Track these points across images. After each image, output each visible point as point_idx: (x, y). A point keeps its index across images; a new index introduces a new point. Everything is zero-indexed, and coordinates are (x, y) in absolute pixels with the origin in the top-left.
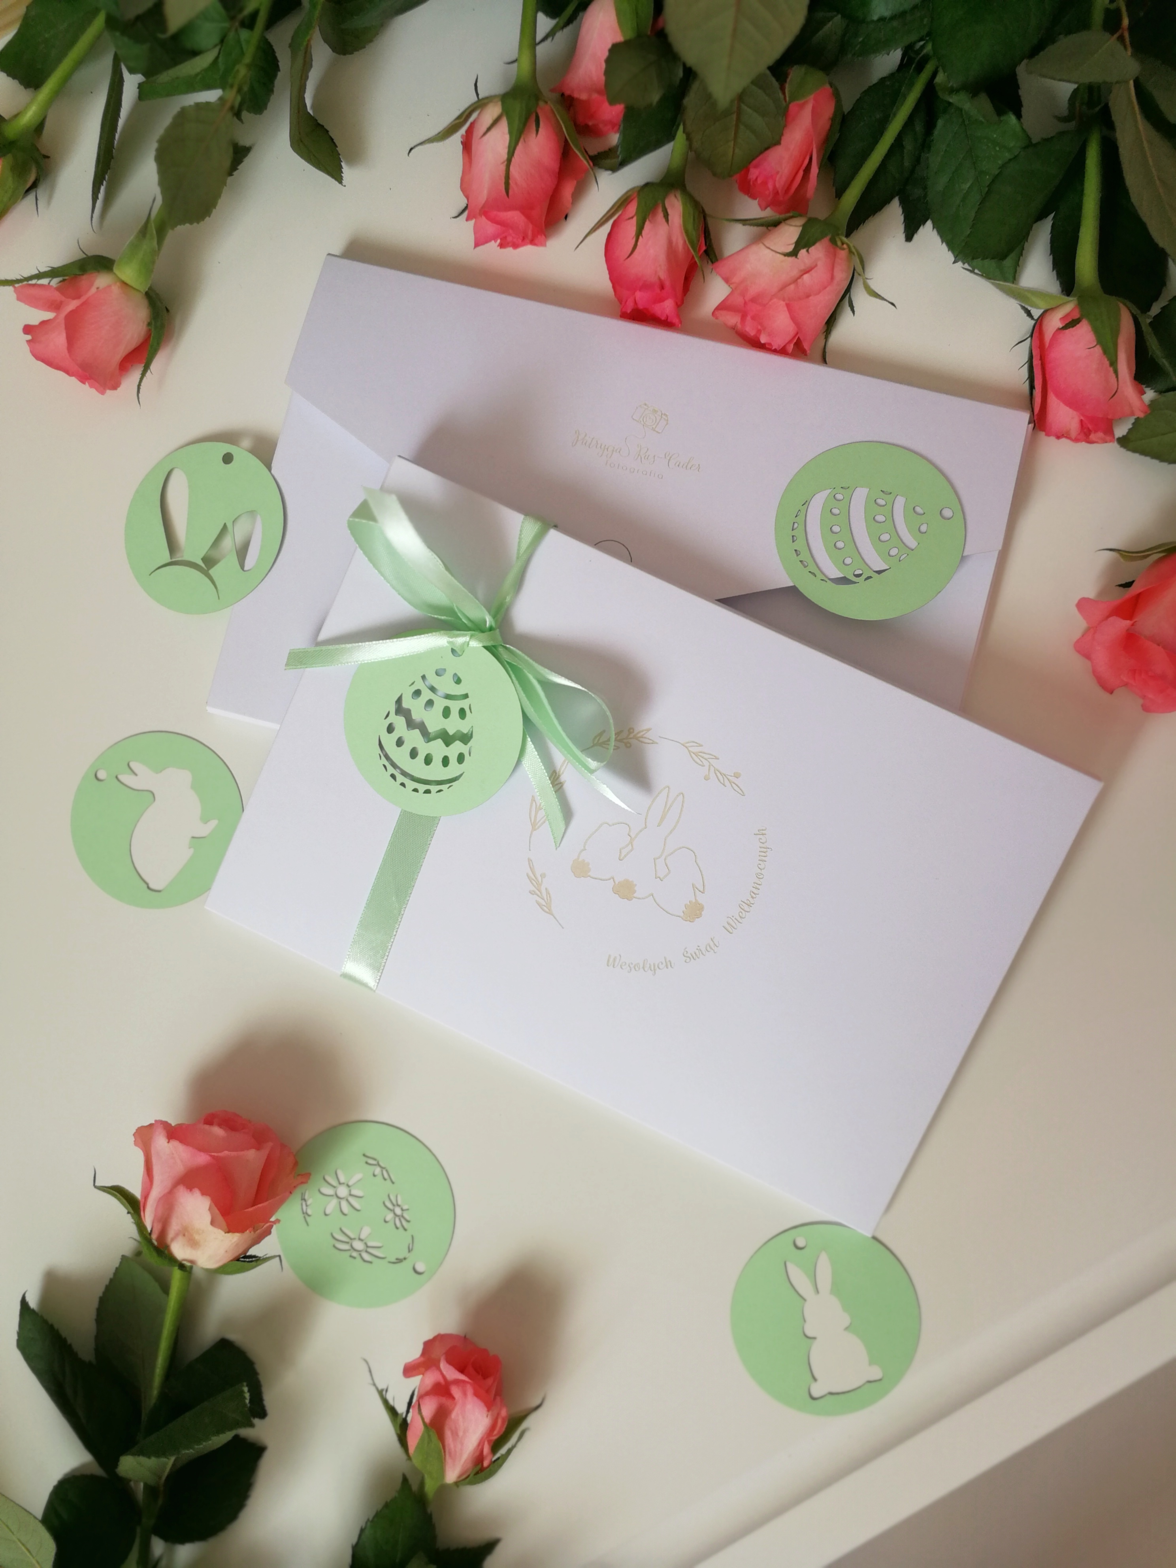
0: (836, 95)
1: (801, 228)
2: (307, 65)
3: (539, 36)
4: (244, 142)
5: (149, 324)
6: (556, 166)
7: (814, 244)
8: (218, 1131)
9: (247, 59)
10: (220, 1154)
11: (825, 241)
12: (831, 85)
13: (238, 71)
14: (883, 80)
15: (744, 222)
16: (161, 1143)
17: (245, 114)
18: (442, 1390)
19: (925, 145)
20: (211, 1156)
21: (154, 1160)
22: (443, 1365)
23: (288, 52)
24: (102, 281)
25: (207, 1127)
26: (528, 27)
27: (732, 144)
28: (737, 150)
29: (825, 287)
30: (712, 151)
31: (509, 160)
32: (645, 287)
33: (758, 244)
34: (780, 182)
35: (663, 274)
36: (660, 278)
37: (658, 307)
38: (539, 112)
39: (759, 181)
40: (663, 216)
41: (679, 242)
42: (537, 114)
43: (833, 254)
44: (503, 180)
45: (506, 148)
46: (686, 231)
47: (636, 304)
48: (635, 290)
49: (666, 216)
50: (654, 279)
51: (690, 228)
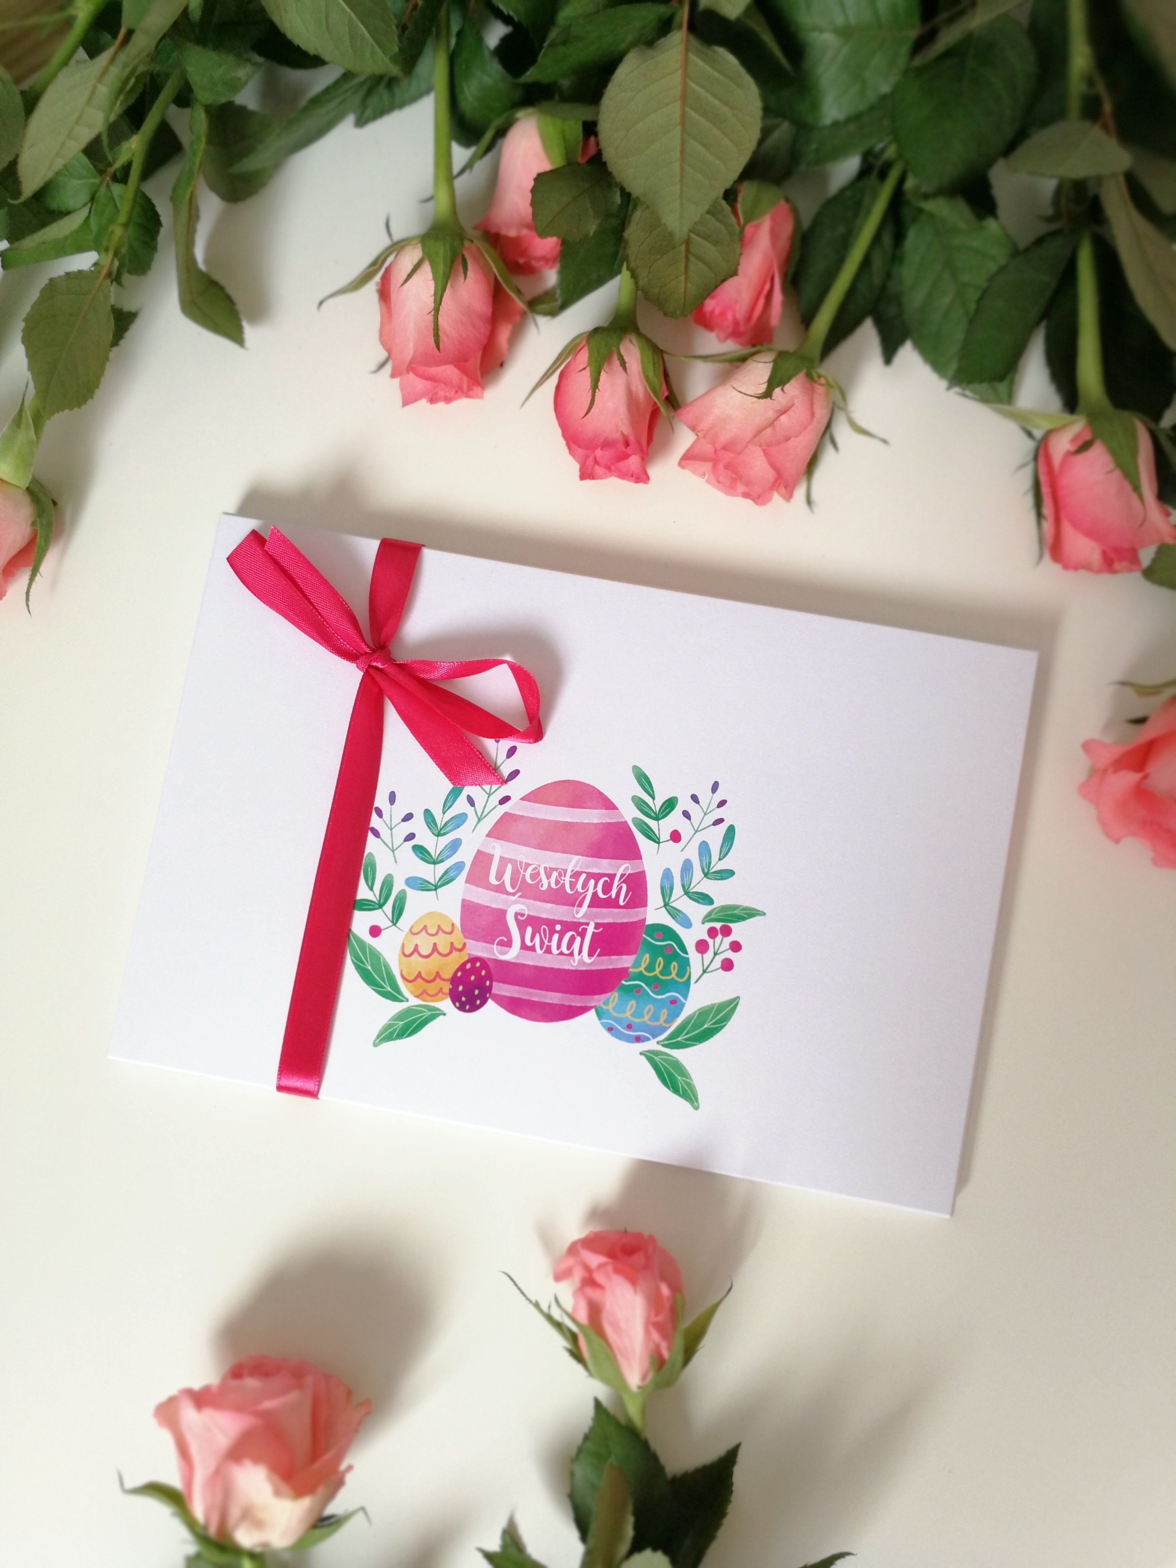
0: (795, 211)
1: (771, 365)
2: (193, 217)
3: (456, 168)
4: (128, 306)
5: (34, 524)
6: (487, 310)
7: (788, 381)
9: (122, 218)
11: (801, 377)
12: (787, 200)
13: (112, 232)
14: (843, 191)
15: (705, 358)
17: (126, 278)
19: (896, 257)
23: (170, 206)
26: (443, 159)
27: (683, 278)
28: (689, 285)
29: (805, 428)
30: (661, 287)
31: (437, 310)
32: (606, 444)
33: (725, 385)
34: (740, 312)
35: (626, 429)
36: (622, 434)
37: (622, 465)
38: (465, 253)
39: (717, 312)
40: (619, 365)
41: (640, 389)
42: (463, 256)
43: (810, 392)
44: (432, 332)
45: (431, 296)
46: (647, 378)
47: (596, 462)
48: (595, 448)
49: (623, 364)
50: (616, 436)
51: (651, 374)
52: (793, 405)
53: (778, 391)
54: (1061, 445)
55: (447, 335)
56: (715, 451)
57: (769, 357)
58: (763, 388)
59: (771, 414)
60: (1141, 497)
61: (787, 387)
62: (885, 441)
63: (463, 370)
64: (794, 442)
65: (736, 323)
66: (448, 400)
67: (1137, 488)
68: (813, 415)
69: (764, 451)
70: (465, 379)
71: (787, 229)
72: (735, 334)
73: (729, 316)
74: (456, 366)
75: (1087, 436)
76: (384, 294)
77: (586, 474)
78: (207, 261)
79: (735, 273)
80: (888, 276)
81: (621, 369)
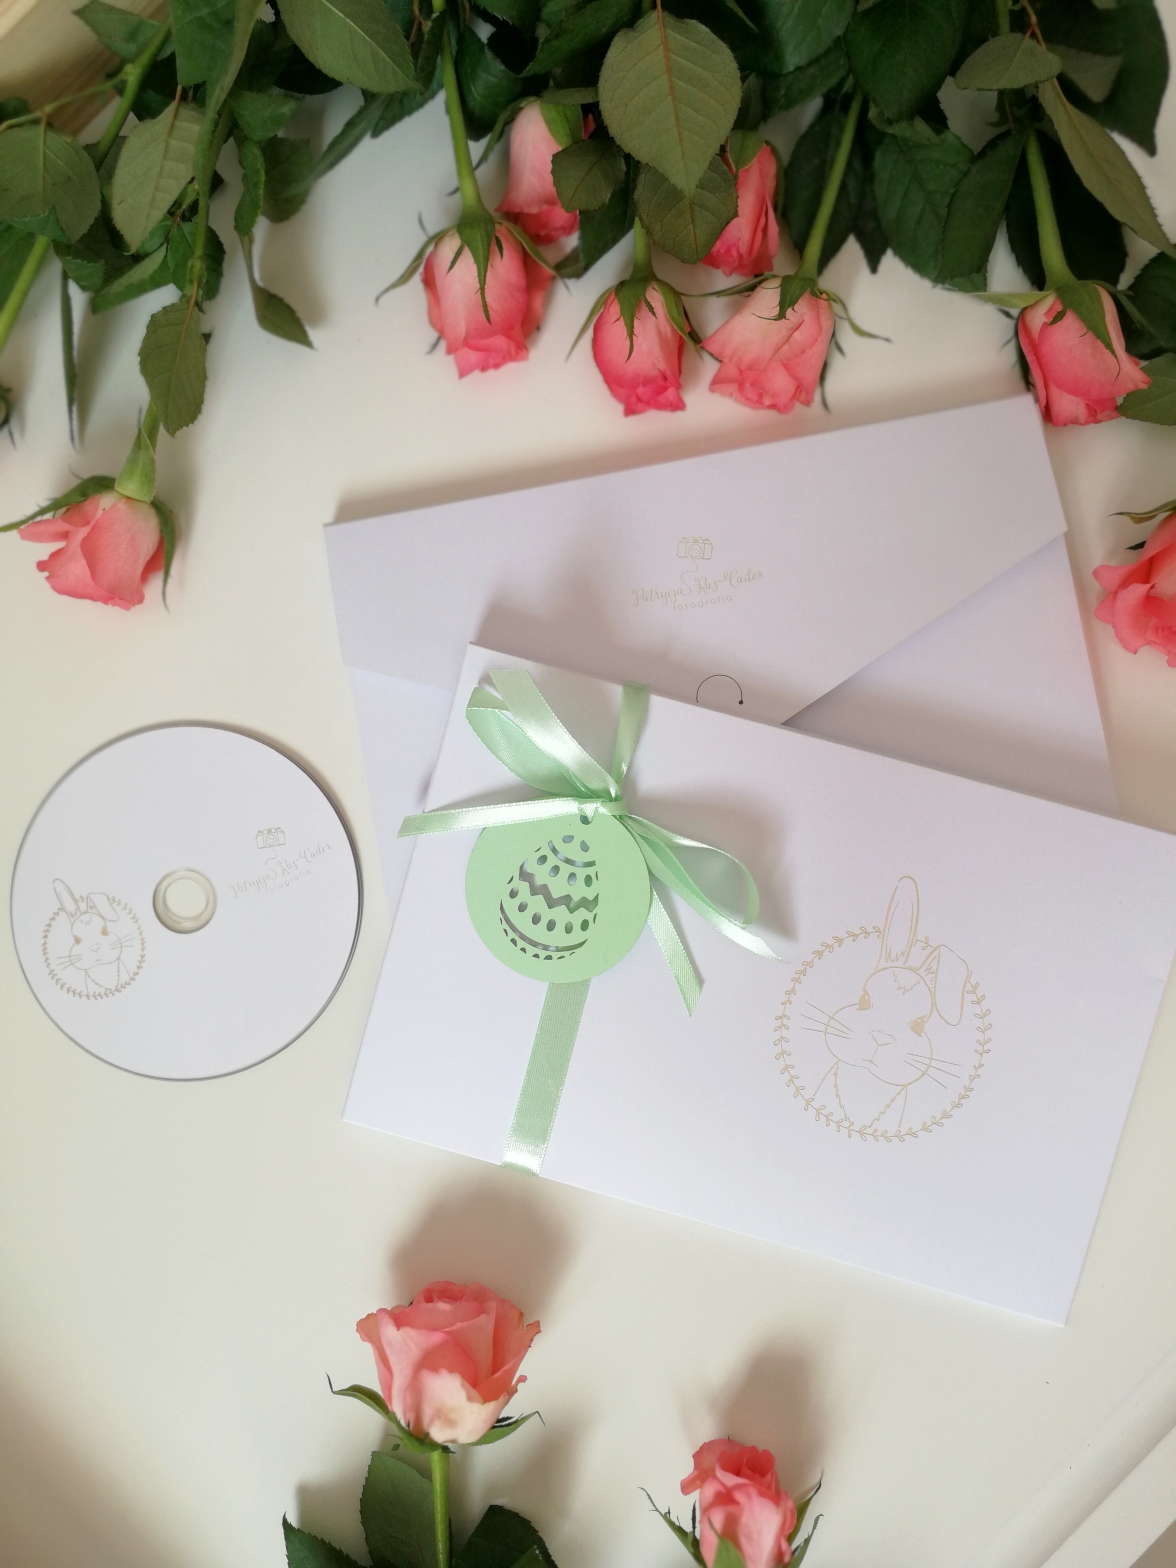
3: (475, 161)
4: (206, 330)
5: (161, 531)
6: (522, 282)
8: (443, 1306)
9: (199, 251)
10: (453, 1328)
11: (806, 296)
12: (767, 143)
13: (192, 266)
14: (812, 126)
15: (719, 294)
16: (390, 1332)
17: (206, 305)
18: (725, 1498)
19: (868, 178)
20: (444, 1332)
21: (388, 1351)
22: (720, 1473)
23: (234, 234)
24: (106, 501)
25: (431, 1305)
26: (461, 156)
27: (691, 227)
28: (698, 232)
29: (815, 340)
30: (674, 238)
31: (482, 289)
32: (647, 381)
34: (743, 246)
35: (662, 365)
36: (659, 370)
37: (661, 398)
38: (497, 235)
39: (722, 251)
40: (648, 311)
41: (667, 330)
42: (497, 238)
43: (816, 308)
44: (481, 308)
45: (475, 277)
46: (673, 318)
47: (639, 400)
48: (637, 386)
49: (651, 309)
50: (655, 373)
52: (803, 322)
53: (789, 311)
54: (1038, 318)
55: (494, 309)
57: (776, 283)
60: (1113, 352)
61: (796, 307)
62: (887, 340)
64: (807, 354)
66: (497, 366)
67: (1109, 346)
68: (820, 328)
69: (786, 366)
70: (512, 345)
71: (772, 169)
72: (739, 267)
73: (734, 253)
74: (505, 335)
75: (1059, 308)
76: (429, 282)
77: (629, 411)
79: (736, 215)
80: (863, 196)
81: (650, 314)
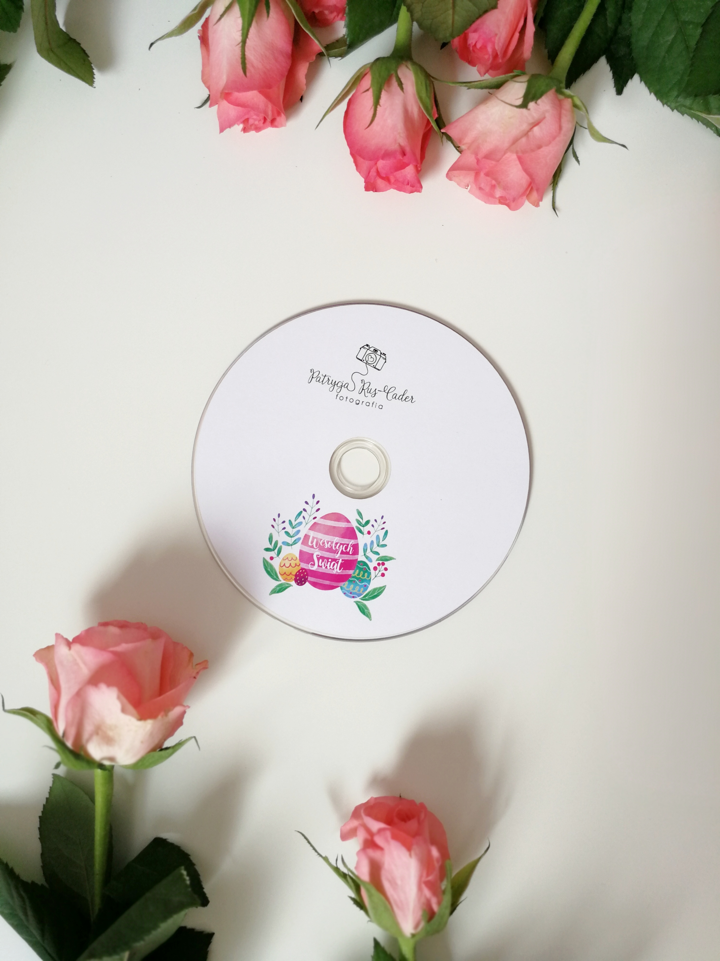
1: (526, 85)
7: (541, 96)
11: (550, 94)
27: (451, 12)
28: (456, 17)
29: (554, 138)
30: (433, 19)
31: (244, 42)
32: (387, 155)
33: (486, 104)
34: (499, 44)
35: (402, 141)
36: (400, 145)
37: (400, 174)
39: (479, 46)
40: (397, 85)
41: (415, 110)
43: (559, 106)
44: (240, 61)
45: (240, 31)
46: (421, 98)
47: (378, 173)
48: (378, 160)
49: (400, 84)
50: (395, 147)
51: (424, 95)
52: (544, 118)
53: (531, 105)
55: (253, 66)
56: (478, 161)
57: (525, 78)
58: (519, 102)
59: (525, 127)
61: (539, 101)
62: (624, 146)
63: (267, 96)
64: (545, 150)
65: (496, 56)
66: (258, 129)
68: (560, 128)
69: (520, 159)
70: (270, 106)
72: (494, 67)
73: (490, 49)
74: (261, 93)
76: (204, 39)
77: (370, 186)
78: (66, 23)
79: (495, 7)
80: (619, 21)
81: (399, 89)
